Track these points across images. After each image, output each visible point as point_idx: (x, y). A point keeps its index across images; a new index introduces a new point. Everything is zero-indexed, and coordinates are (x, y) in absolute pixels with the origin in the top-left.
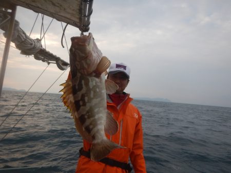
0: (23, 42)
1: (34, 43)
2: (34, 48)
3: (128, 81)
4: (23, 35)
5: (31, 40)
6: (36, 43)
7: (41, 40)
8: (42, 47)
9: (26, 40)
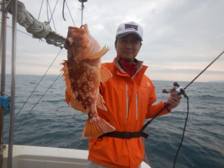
0: (31, 25)
1: (42, 26)
2: (44, 30)
3: (141, 44)
4: (31, 18)
5: (39, 23)
6: (45, 26)
7: (49, 23)
8: (51, 29)
9: (34, 22)
